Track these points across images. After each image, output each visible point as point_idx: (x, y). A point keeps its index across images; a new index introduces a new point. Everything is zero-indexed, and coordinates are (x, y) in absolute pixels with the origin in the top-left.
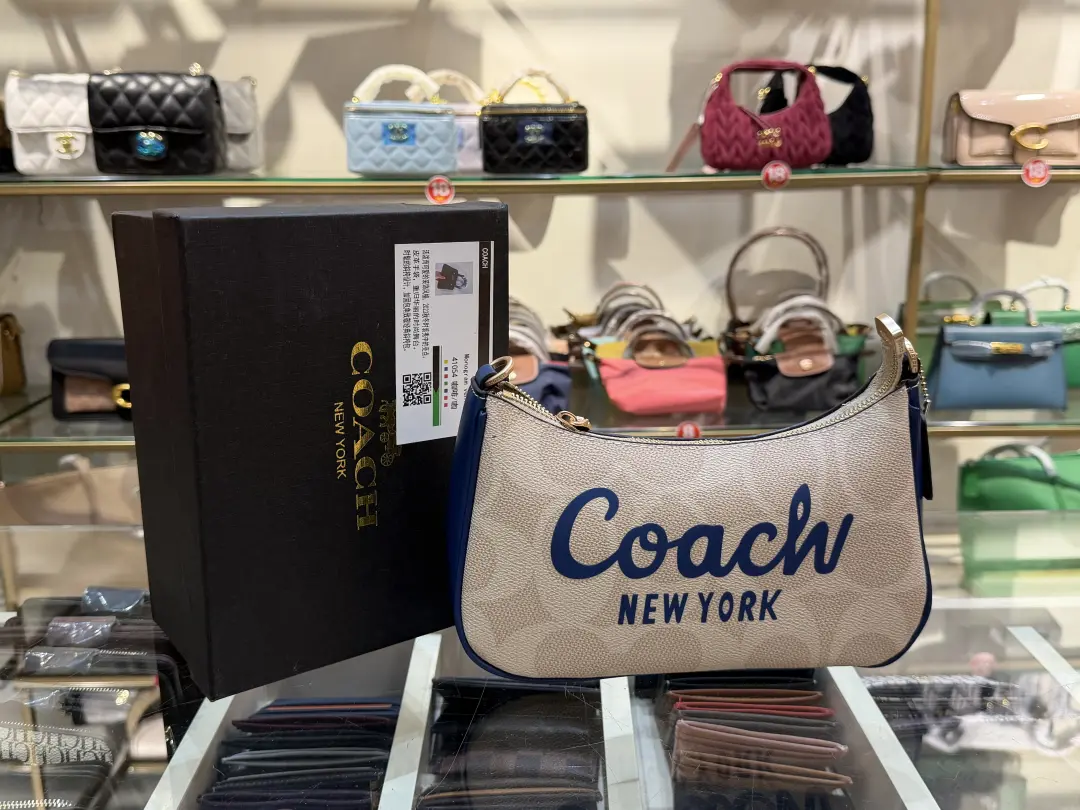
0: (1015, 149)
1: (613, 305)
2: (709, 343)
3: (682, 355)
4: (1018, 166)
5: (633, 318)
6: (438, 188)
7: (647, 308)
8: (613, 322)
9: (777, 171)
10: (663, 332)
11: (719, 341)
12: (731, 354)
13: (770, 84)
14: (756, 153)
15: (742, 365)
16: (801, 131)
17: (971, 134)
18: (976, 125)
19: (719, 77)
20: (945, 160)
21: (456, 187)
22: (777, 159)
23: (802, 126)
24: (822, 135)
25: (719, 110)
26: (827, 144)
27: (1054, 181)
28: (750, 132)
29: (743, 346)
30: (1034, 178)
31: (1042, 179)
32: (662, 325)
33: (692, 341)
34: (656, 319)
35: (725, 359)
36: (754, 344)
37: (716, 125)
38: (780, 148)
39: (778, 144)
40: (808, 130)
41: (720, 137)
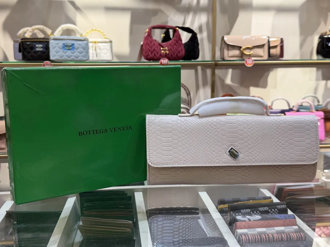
0: (242, 55)
4: (243, 60)
6: (47, 65)
9: (165, 61)
13: (165, 33)
16: (175, 48)
17: (228, 50)
18: (230, 47)
19: (148, 30)
20: (221, 59)
22: (164, 57)
23: (175, 46)
24: (182, 50)
26: (183, 53)
27: (255, 65)
28: (159, 48)
30: (249, 64)
31: (251, 64)
38: (168, 54)
40: (177, 48)
41: (149, 50)
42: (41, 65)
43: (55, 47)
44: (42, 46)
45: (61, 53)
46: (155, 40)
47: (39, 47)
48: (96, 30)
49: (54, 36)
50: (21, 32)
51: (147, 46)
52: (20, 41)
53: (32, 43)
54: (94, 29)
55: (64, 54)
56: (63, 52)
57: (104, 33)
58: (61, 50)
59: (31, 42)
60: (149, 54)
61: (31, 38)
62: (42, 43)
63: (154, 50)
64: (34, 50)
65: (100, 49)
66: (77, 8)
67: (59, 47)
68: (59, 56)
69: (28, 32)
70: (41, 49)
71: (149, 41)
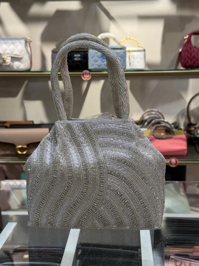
1: (146, 117)
2: (181, 131)
3: (171, 134)
5: (153, 121)
6: (86, 74)
7: (158, 118)
8: (146, 123)
10: (164, 126)
11: (184, 130)
12: (189, 134)
15: (193, 138)
21: (92, 74)
29: (193, 132)
32: (164, 124)
33: (174, 130)
34: (162, 122)
35: (186, 136)
36: (197, 131)
41: (188, 57)
42: (81, 74)
43: (94, 56)
44: (79, 55)
45: (99, 62)
46: (195, 47)
47: (77, 57)
48: (130, 39)
51: (187, 53)
54: (128, 38)
55: (102, 63)
56: (101, 61)
57: (138, 42)
58: (101, 59)
60: (188, 61)
62: (80, 53)
63: (194, 57)
64: (72, 60)
65: (134, 58)
66: (111, 18)
67: (98, 56)
68: (98, 65)
70: (79, 59)
71: (189, 47)
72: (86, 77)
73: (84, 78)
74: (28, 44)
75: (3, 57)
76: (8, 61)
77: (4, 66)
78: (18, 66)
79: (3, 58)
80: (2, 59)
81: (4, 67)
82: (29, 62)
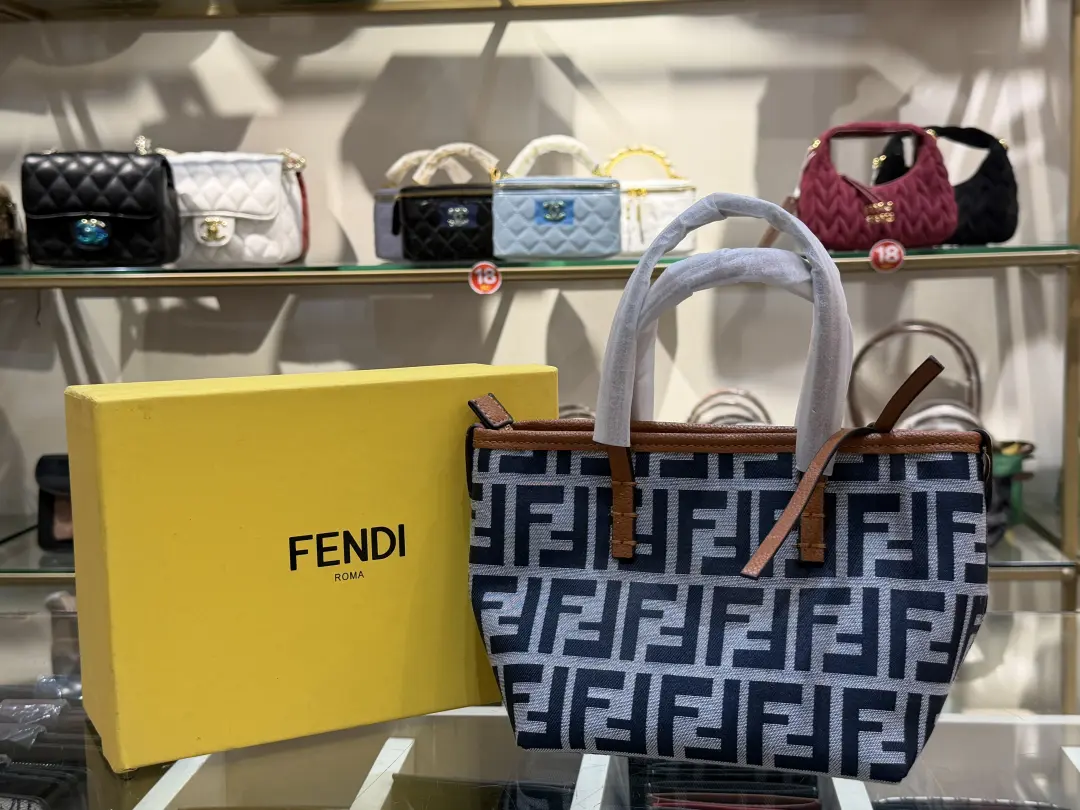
6: (483, 275)
9: (889, 251)
13: (886, 151)
14: (862, 230)
16: (918, 204)
19: (817, 143)
21: (504, 273)
22: (888, 237)
23: (918, 197)
24: (944, 208)
25: (818, 182)
28: (856, 204)
37: (813, 198)
38: (893, 224)
39: (890, 220)
40: (927, 202)
42: (466, 274)
43: (510, 215)
44: (465, 210)
45: (530, 233)
47: (458, 216)
48: (640, 150)
49: (505, 178)
50: (398, 166)
52: (397, 196)
53: (435, 204)
54: (635, 147)
55: (538, 237)
56: (535, 229)
57: (668, 161)
58: (533, 223)
59: (431, 200)
61: (434, 184)
62: (466, 202)
63: (839, 211)
64: (442, 225)
65: (654, 214)
66: (577, 78)
67: (523, 214)
68: (524, 244)
69: (422, 167)
70: (465, 222)
72: (484, 284)
73: (478, 286)
74: (292, 174)
75: (208, 220)
76: (226, 231)
77: (210, 248)
78: (257, 248)
79: (209, 224)
80: (205, 227)
81: (211, 254)
82: (295, 234)
